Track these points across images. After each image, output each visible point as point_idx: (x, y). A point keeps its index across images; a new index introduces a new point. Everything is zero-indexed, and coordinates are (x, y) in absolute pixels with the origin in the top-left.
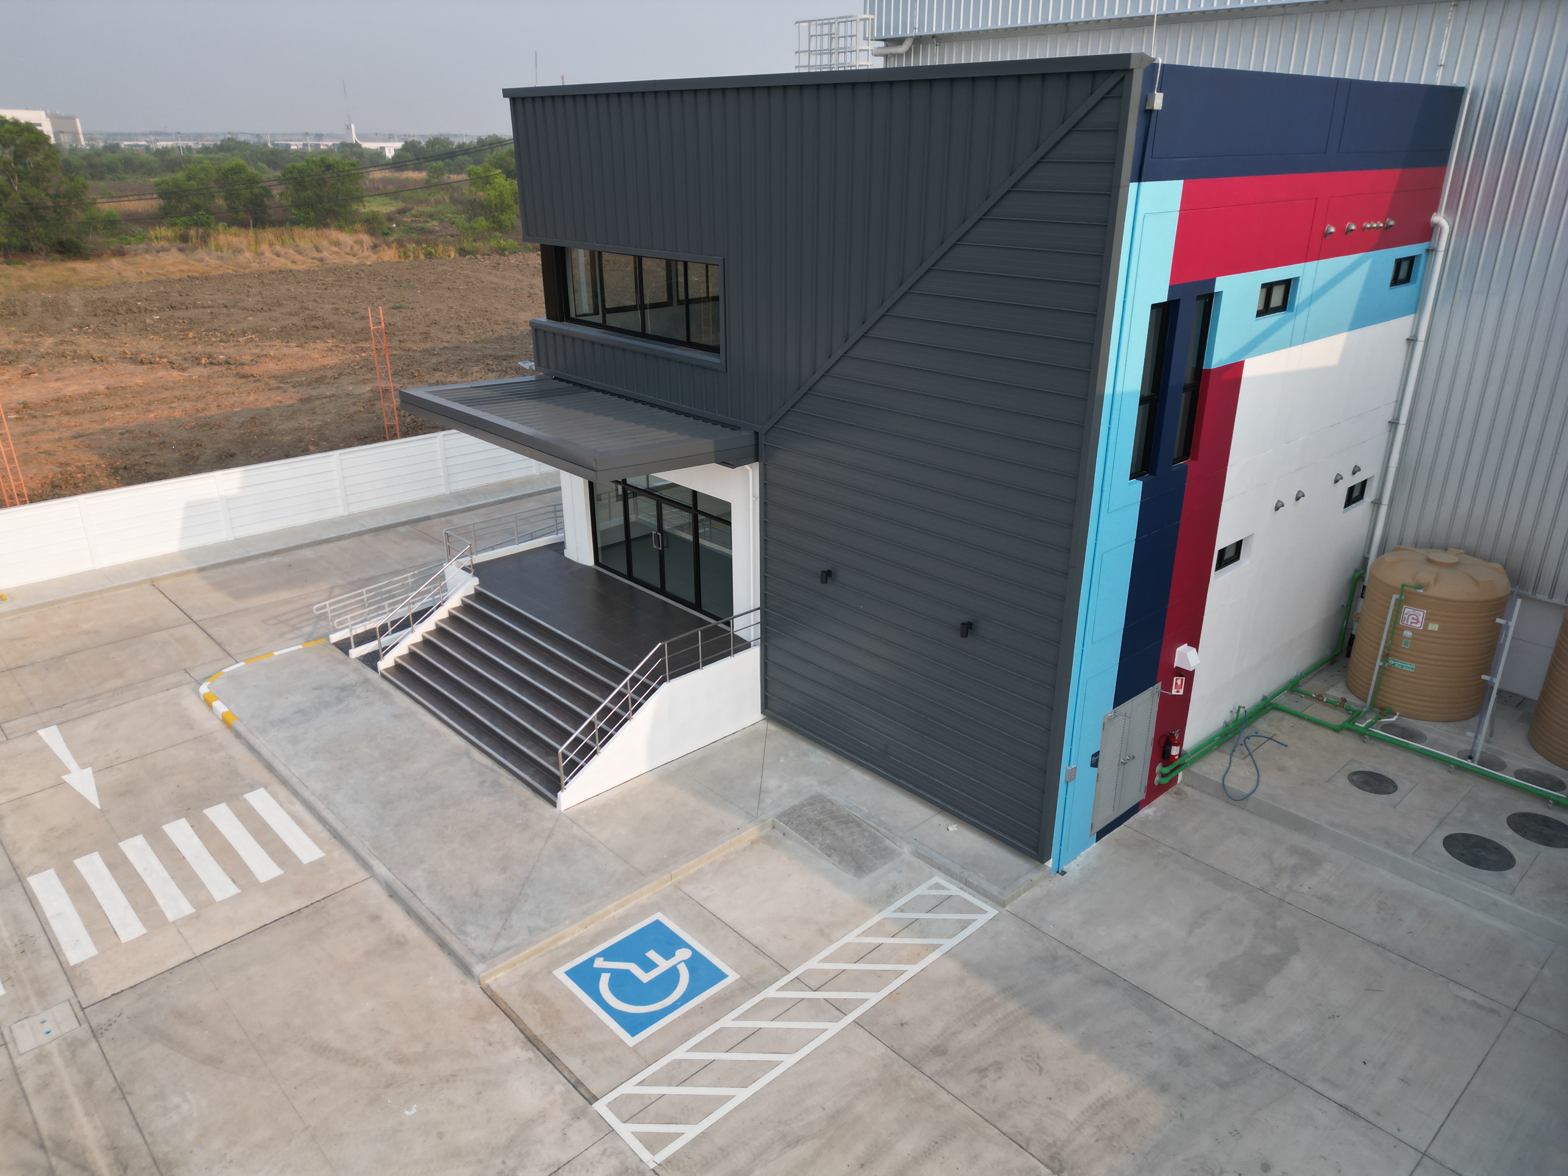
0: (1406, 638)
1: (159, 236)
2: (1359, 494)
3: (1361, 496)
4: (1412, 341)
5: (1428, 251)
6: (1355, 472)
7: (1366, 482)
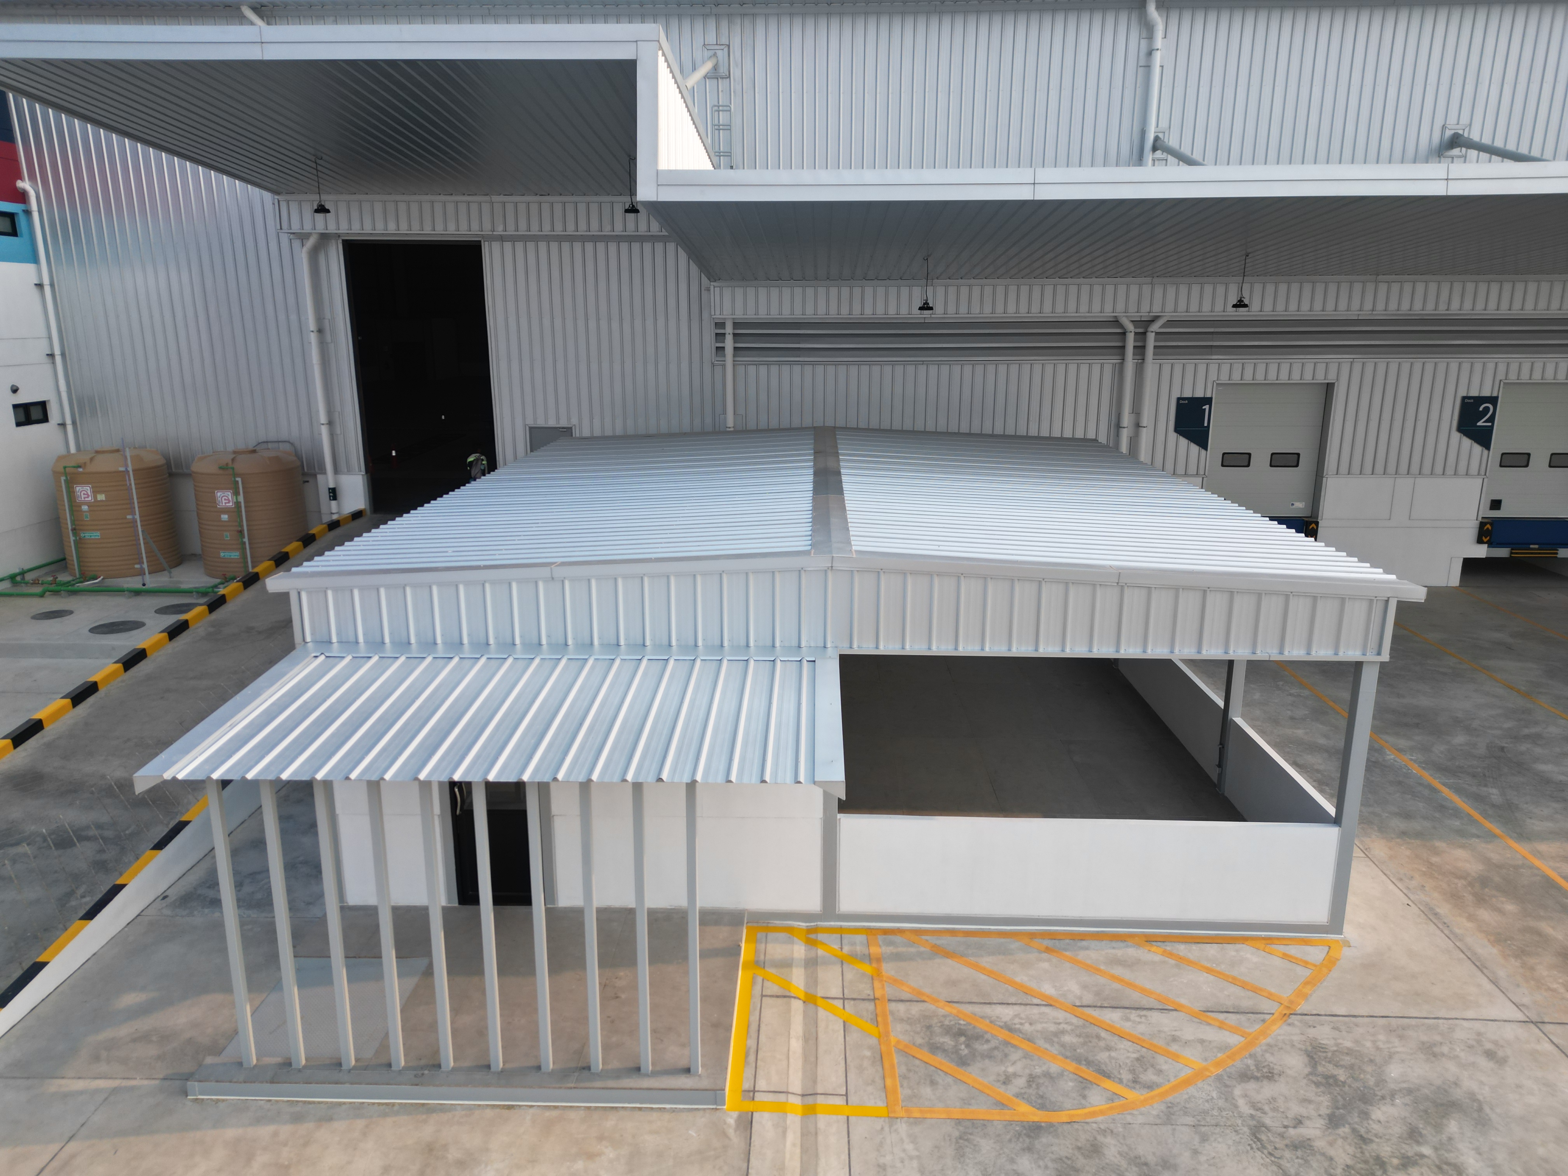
0: (85, 512)
2: (41, 417)
3: (45, 419)
4: (40, 286)
5: (28, 213)
6: (15, 390)
7: (43, 405)
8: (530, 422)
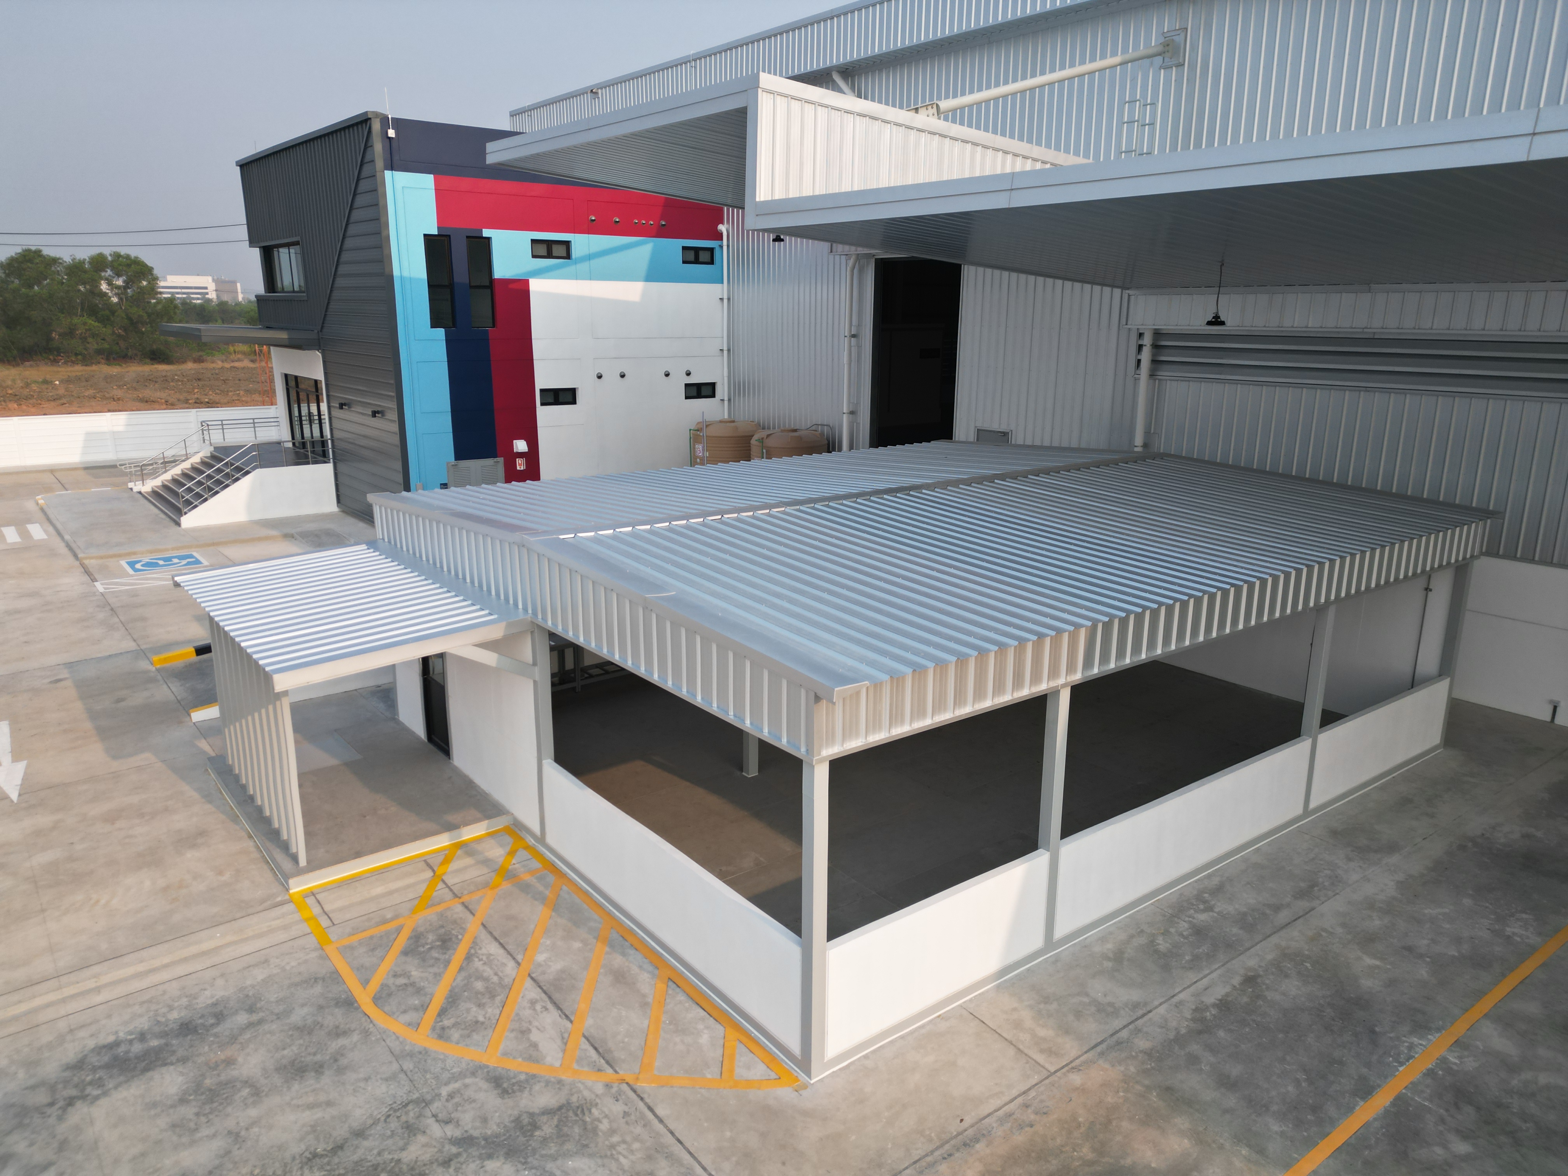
1: (237, 350)
2: (710, 393)
3: (713, 395)
4: (722, 299)
5: (721, 247)
6: (688, 374)
7: (713, 385)
8: (980, 425)
